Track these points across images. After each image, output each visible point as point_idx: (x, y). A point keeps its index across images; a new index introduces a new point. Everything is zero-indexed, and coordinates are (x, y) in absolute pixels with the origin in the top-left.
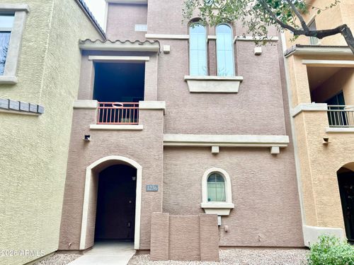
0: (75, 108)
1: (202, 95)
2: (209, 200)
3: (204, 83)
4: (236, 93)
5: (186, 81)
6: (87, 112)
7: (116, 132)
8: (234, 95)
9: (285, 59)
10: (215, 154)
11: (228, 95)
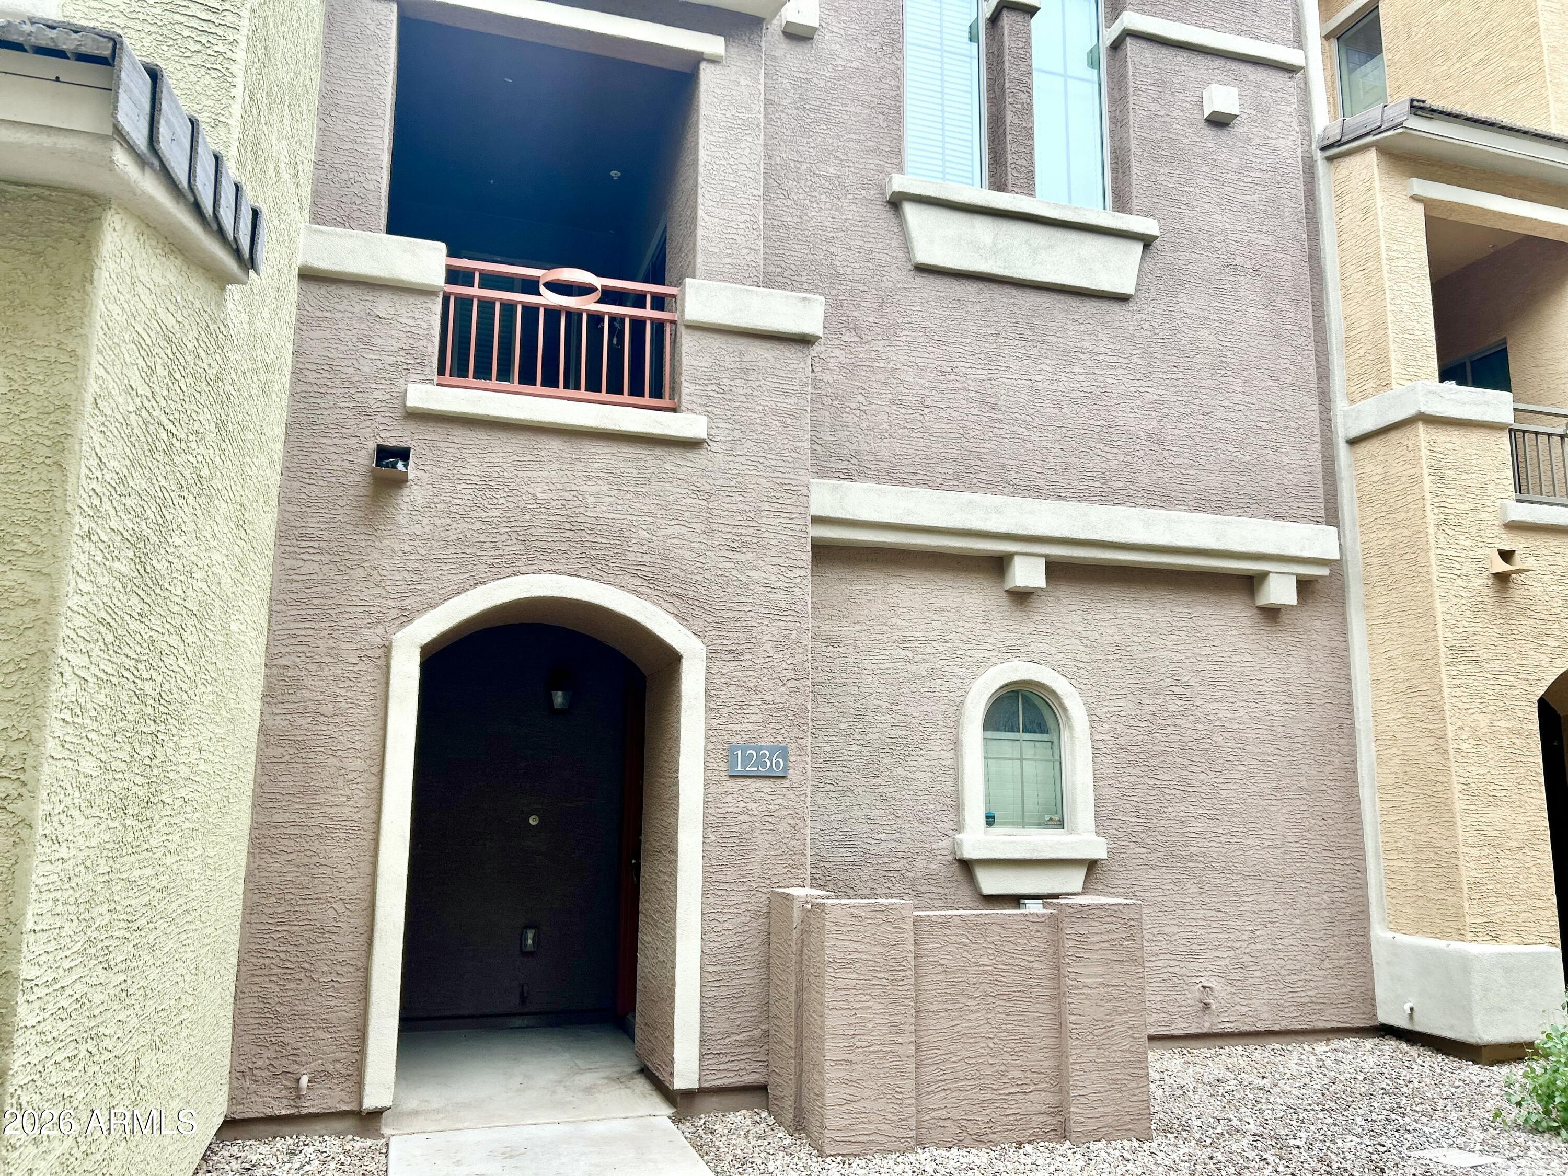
0: (308, 276)
1: (970, 289)
2: (990, 820)
3: (982, 225)
4: (1122, 299)
5: (896, 202)
6: (384, 305)
7: (555, 445)
8: (1116, 308)
9: (1321, 166)
10: (1022, 597)
11: (1090, 306)
